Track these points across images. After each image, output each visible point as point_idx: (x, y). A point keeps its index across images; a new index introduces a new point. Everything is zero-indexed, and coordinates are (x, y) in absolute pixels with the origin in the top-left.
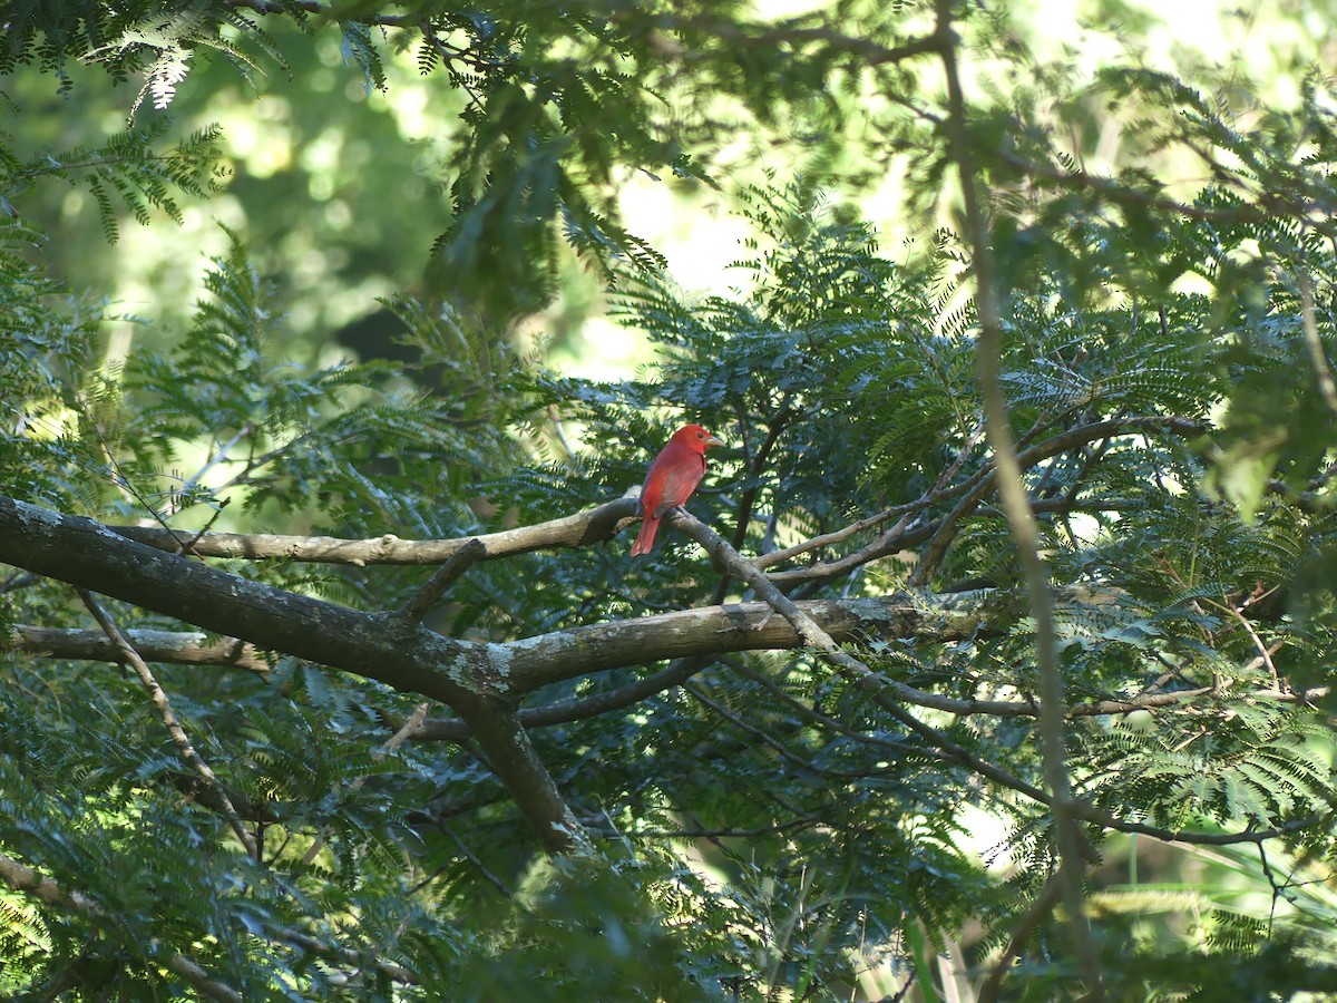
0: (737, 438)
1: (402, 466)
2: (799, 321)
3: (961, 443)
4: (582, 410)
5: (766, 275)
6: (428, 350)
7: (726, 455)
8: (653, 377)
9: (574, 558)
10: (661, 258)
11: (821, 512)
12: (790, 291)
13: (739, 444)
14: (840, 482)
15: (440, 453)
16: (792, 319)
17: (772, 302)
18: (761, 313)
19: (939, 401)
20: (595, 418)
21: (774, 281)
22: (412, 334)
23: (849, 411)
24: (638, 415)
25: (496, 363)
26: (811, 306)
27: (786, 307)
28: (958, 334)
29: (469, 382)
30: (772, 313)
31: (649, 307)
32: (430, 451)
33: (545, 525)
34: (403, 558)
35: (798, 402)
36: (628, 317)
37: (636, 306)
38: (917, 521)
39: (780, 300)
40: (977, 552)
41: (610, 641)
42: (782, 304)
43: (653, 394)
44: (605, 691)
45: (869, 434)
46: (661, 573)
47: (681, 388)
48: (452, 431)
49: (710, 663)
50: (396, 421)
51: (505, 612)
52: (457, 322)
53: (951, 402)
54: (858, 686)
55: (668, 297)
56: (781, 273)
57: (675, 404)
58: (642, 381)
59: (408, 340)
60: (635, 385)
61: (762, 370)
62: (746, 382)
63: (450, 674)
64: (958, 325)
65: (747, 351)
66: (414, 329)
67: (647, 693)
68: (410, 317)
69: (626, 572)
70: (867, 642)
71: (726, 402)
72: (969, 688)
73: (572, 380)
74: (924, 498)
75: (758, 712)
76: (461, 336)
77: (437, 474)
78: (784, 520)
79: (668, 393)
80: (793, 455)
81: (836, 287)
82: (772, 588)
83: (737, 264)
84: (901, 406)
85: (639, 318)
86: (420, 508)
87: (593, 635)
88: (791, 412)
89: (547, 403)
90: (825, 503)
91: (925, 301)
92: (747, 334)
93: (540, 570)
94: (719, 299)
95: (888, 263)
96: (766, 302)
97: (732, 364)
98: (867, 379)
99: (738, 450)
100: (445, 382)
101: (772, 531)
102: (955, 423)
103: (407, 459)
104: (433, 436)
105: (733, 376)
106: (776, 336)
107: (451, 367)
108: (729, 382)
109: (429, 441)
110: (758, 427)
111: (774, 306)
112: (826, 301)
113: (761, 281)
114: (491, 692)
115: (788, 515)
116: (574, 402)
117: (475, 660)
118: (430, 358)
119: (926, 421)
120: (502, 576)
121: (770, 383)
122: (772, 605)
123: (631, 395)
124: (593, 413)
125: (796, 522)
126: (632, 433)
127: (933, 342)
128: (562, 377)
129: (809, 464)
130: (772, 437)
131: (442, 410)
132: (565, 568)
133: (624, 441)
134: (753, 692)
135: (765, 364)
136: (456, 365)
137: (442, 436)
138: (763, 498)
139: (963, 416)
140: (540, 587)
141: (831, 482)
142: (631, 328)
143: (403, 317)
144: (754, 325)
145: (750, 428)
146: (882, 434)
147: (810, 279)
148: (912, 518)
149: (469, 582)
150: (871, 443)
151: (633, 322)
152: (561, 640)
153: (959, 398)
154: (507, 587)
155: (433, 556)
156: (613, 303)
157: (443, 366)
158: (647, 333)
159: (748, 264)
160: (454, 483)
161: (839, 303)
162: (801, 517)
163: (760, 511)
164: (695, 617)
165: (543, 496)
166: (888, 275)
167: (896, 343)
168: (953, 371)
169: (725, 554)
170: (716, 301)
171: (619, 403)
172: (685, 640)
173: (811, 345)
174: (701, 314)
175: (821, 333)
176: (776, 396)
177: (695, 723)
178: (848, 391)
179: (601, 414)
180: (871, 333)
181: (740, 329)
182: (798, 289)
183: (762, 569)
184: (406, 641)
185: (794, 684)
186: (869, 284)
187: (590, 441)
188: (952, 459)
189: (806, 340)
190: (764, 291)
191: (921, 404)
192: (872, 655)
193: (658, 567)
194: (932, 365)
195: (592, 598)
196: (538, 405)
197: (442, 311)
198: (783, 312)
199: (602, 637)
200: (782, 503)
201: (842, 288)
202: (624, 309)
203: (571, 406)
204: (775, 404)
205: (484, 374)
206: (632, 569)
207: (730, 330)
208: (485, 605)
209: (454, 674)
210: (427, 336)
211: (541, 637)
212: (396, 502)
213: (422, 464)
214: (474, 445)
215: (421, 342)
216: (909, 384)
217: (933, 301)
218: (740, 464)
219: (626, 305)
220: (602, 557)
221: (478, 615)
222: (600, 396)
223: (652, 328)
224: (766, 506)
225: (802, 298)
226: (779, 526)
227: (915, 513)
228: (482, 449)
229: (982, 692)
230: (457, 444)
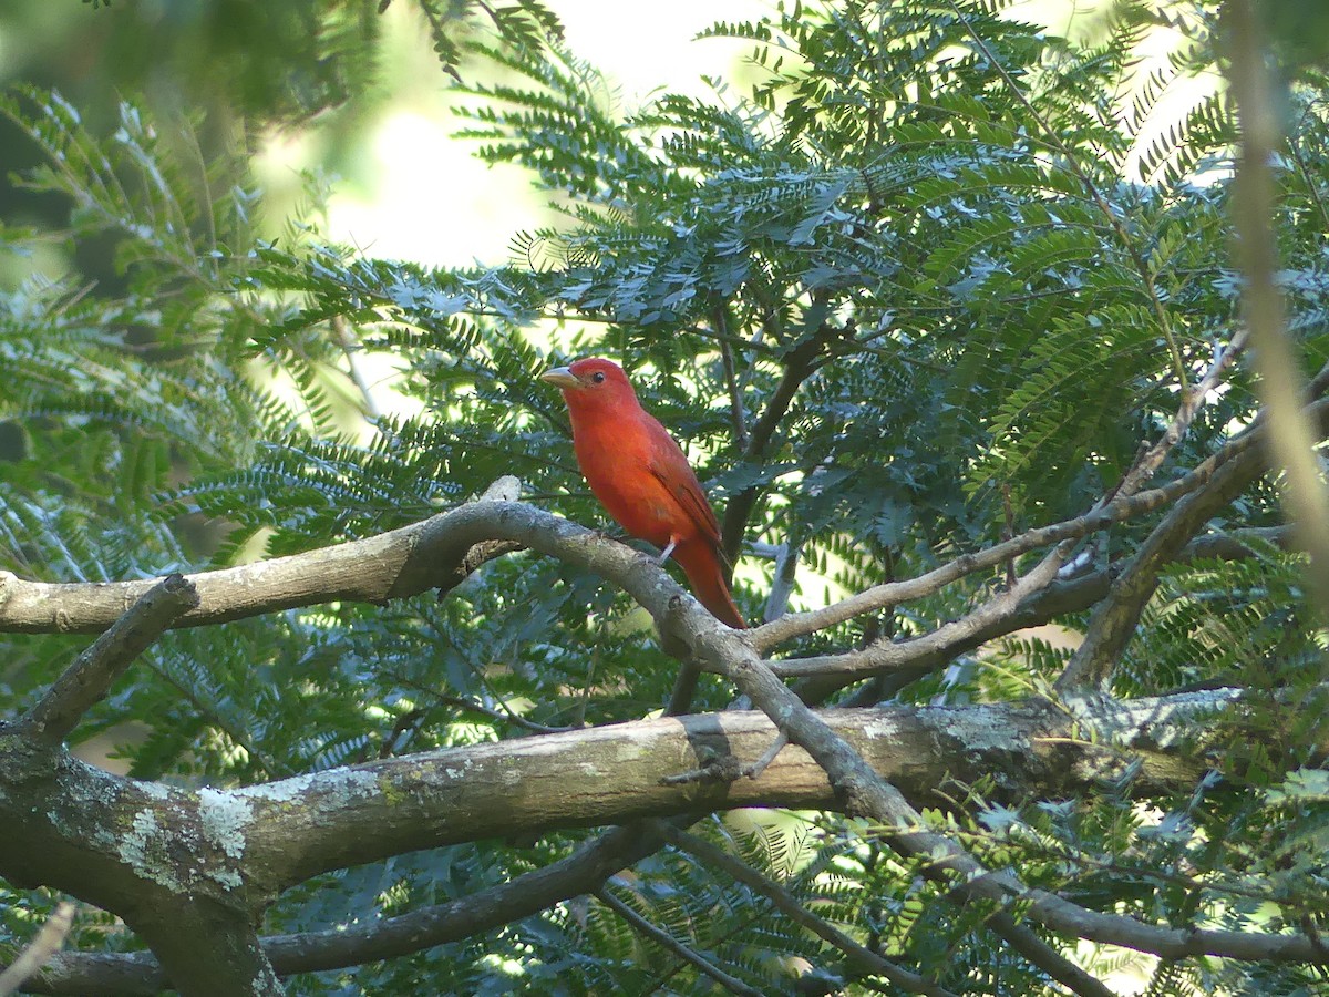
0: (716, 390)
1: (30, 443)
2: (849, 149)
3: (1173, 404)
4: (401, 326)
5: (781, 52)
6: (86, 200)
7: (697, 422)
8: (545, 259)
9: (381, 631)
10: (550, 19)
11: (887, 539)
12: (831, 85)
13: (722, 401)
14: (928, 479)
15: (106, 412)
16: (833, 142)
17: (794, 107)
18: (770, 129)
19: (1132, 316)
20: (425, 341)
21: (796, 64)
22: (55, 167)
23: (946, 336)
24: (514, 338)
25: (227, 228)
26: (873, 115)
27: (822, 118)
28: (1172, 177)
29: (171, 267)
30: (794, 129)
31: (540, 120)
32: (87, 409)
33: (318, 555)
34: (29, 618)
35: (844, 312)
36: (496, 143)
37: (513, 120)
38: (1082, 558)
39: (810, 104)
40: (1207, 633)
41: (450, 787)
42: (813, 112)
43: (548, 294)
44: (438, 902)
45: (993, 384)
46: (558, 666)
47: (603, 282)
48: (134, 367)
49: (655, 847)
50: (17, 348)
51: (236, 741)
52: (148, 146)
53: (1157, 317)
54: (958, 898)
55: (580, 99)
56: (810, 48)
57: (593, 317)
58: (524, 268)
59: (44, 180)
60: (509, 275)
61: (769, 248)
62: (738, 272)
63: (122, 850)
64: (1173, 157)
65: (740, 209)
66: (60, 155)
67: (523, 907)
68: (51, 132)
69: (486, 659)
70: (974, 808)
71: (696, 311)
72: (1185, 906)
73: (380, 266)
74: (1098, 510)
75: (752, 952)
76: (156, 173)
77: (99, 459)
78: (811, 557)
79: (576, 292)
80: (830, 425)
81: (924, 80)
82: (783, 689)
83: (721, 30)
84: (1052, 327)
85: (517, 142)
86: (62, 526)
87: (417, 776)
88: (829, 334)
89: (329, 313)
90: (894, 523)
91: (1104, 107)
92: (740, 173)
93: (308, 655)
94: (684, 100)
95: (1033, 30)
96: (781, 106)
97: (710, 233)
98: (985, 268)
99: (719, 413)
100: (121, 266)
101: (786, 578)
102: (1164, 360)
103: (41, 426)
104: (92, 378)
105: (711, 258)
106: (799, 178)
107: (132, 236)
108: (703, 270)
109: (84, 388)
110: (759, 366)
111: (798, 116)
112: (902, 105)
113: (771, 61)
114: (206, 890)
115: (820, 550)
116: (381, 309)
117: (174, 823)
118: (93, 217)
119: (1104, 356)
120: (230, 665)
121: (786, 274)
122: (781, 726)
123: (502, 295)
124: (419, 331)
125: (836, 564)
126: (501, 374)
127: (1121, 195)
128: (357, 256)
129: (864, 440)
130: (789, 386)
131: (113, 327)
132: (362, 652)
133: (486, 392)
134: (741, 910)
135: (777, 234)
136: (144, 233)
137: (112, 378)
138: (770, 516)
139: (1181, 346)
140: (310, 690)
141: (910, 479)
142: (501, 165)
143: (35, 133)
144: (754, 154)
145: (744, 366)
146: (1014, 384)
147: (871, 63)
148: (1071, 552)
149: (161, 676)
150: (992, 403)
151: (507, 153)
152: (351, 784)
153: (1172, 308)
154: (241, 693)
155: (88, 615)
156: (465, 112)
157: (117, 235)
158: (535, 175)
159: (745, 30)
160: (134, 476)
161: (931, 112)
162: (846, 553)
163: (764, 539)
164: (625, 740)
165: (316, 502)
166: (1032, 56)
167: (1047, 194)
168: (1161, 256)
169: (688, 618)
170: (678, 104)
171: (478, 313)
172: (606, 786)
173: (873, 196)
174: (647, 131)
175: (890, 173)
176: (801, 299)
177: (622, 972)
178: (944, 294)
179: (437, 332)
180: (992, 174)
181: (727, 163)
182: (846, 81)
183: (765, 654)
184: (33, 783)
185: (825, 895)
186: (991, 75)
187: (414, 388)
188: (1158, 435)
189: (860, 186)
190: (776, 84)
191: (1094, 321)
192: (984, 837)
193: (555, 653)
194: (1119, 241)
195: (415, 714)
196: (311, 317)
197: (115, 124)
198: (816, 129)
199: (434, 778)
200: (808, 521)
201: (935, 79)
202: (489, 126)
203: (378, 318)
204: (796, 315)
205: (200, 251)
206: (497, 651)
207: (704, 164)
208: (196, 728)
209: (129, 850)
210: (87, 172)
211: (309, 777)
212: (12, 515)
213: (71, 437)
214: (175, 395)
215: (72, 184)
216: (1072, 281)
217: (1124, 110)
218: (721, 441)
219: (492, 117)
220: (436, 627)
221: (181, 746)
222: (439, 300)
223: (543, 164)
224: (774, 532)
225: (855, 98)
226: (802, 571)
227: (1077, 540)
228: (196, 406)
229: (1214, 918)
230: (142, 394)
